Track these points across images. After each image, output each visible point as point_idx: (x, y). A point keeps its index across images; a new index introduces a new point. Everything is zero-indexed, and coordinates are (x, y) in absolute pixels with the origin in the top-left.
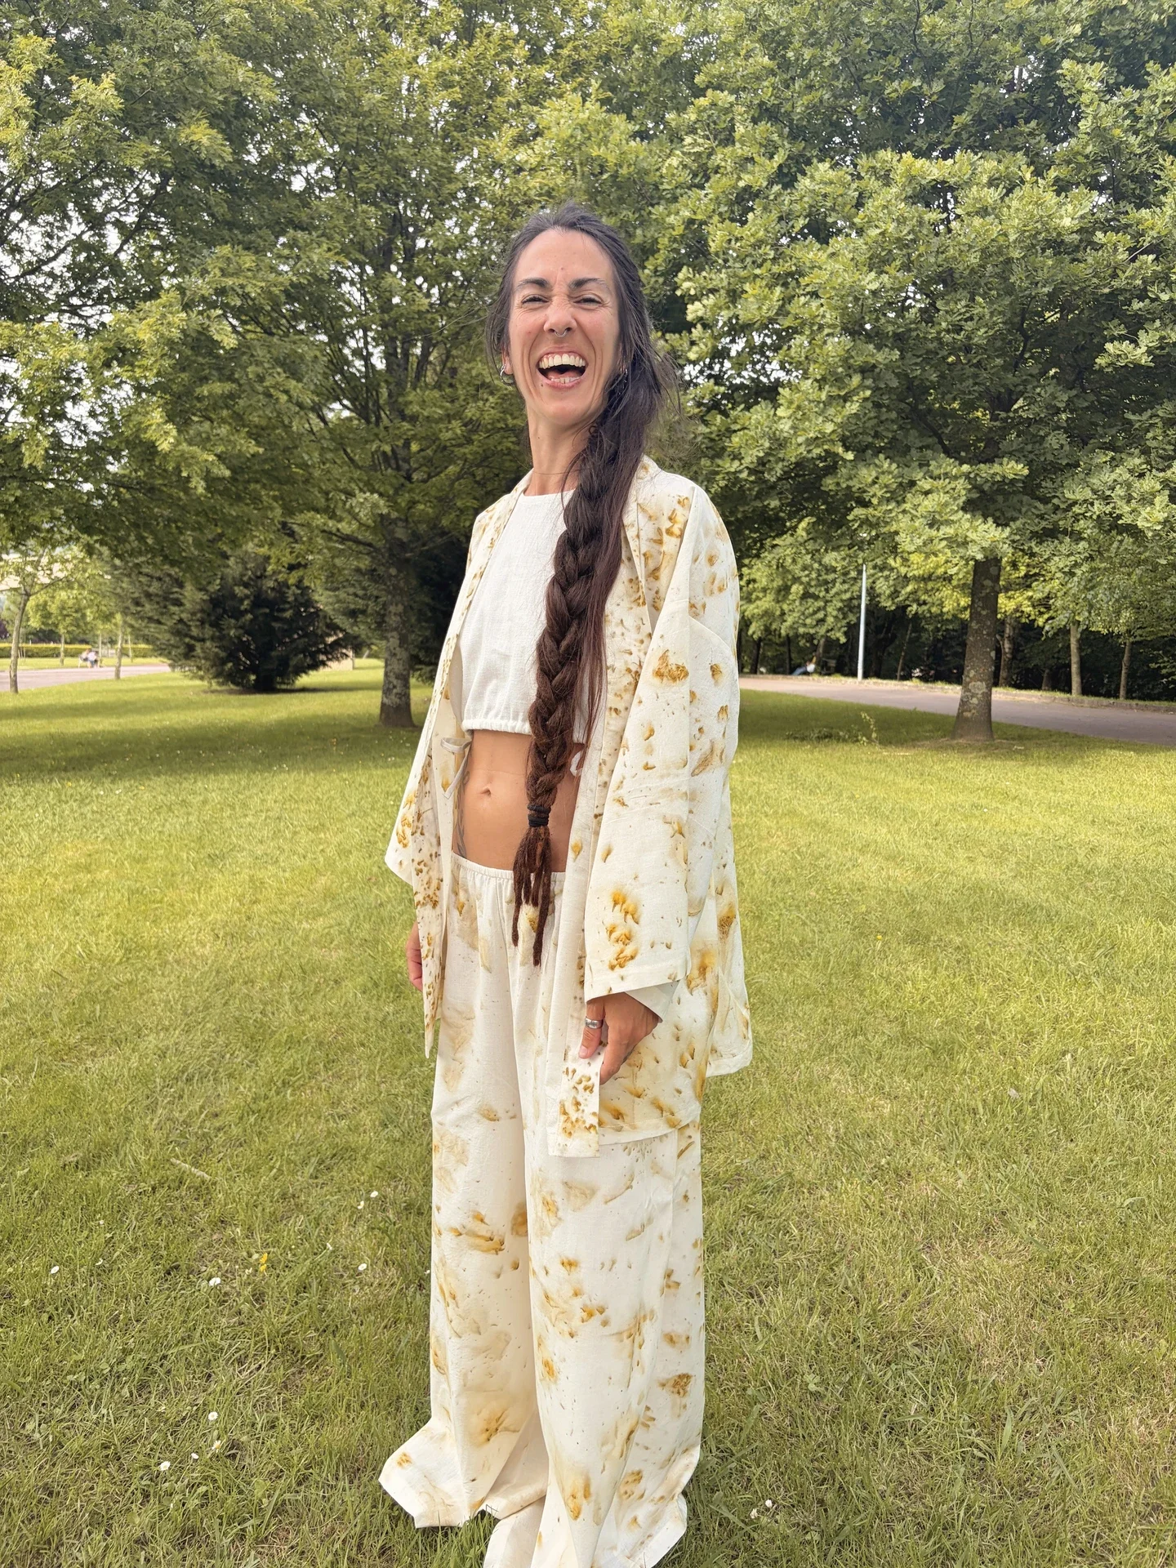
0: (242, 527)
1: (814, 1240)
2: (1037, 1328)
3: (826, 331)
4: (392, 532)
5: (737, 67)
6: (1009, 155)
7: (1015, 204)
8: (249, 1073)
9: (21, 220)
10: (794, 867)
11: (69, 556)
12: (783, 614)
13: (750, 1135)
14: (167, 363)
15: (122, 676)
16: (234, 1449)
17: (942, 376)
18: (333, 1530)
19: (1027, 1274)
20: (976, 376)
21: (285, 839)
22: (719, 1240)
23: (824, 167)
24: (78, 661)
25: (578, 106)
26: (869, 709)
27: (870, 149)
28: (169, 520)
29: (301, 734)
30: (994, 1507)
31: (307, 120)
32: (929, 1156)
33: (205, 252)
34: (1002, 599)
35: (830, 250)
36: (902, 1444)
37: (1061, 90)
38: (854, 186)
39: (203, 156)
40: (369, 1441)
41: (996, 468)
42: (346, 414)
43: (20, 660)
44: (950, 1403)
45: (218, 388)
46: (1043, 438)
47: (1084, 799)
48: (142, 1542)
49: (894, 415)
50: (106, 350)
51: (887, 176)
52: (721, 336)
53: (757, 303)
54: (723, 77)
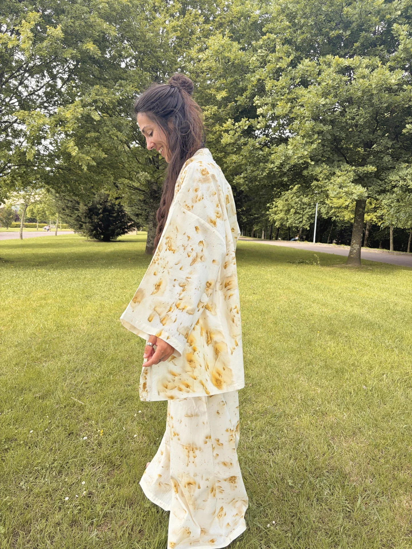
0: (100, 184)
1: (292, 434)
2: (371, 468)
3: (306, 119)
4: (152, 187)
5: (277, 25)
6: (373, 58)
7: (375, 74)
8: (98, 369)
9: (28, 76)
10: (289, 307)
11: (41, 193)
12: (287, 219)
13: (271, 398)
14: (76, 125)
15: (58, 234)
16: (90, 494)
17: (347, 135)
18: (123, 523)
19: (368, 449)
20: (359, 135)
21: (112, 291)
22: (259, 433)
23: (307, 61)
24: (43, 229)
25: (221, 39)
26: (316, 253)
27: (324, 55)
28: (75, 180)
29: (118, 256)
30: (353, 528)
31: (127, 43)
32: (334, 408)
33: (91, 88)
34: (366, 216)
35: (309, 90)
36: (321, 505)
37: (393, 34)
38: (318, 67)
39: (91, 54)
40: (136, 494)
41: (365, 168)
42: (137, 145)
43: (24, 228)
44: (338, 492)
45: (93, 134)
46: (382, 158)
47: (393, 287)
48: (58, 524)
49: (329, 149)
50: (56, 121)
51: (329, 64)
52: (269, 120)
53: (282, 108)
54: (273, 29)
